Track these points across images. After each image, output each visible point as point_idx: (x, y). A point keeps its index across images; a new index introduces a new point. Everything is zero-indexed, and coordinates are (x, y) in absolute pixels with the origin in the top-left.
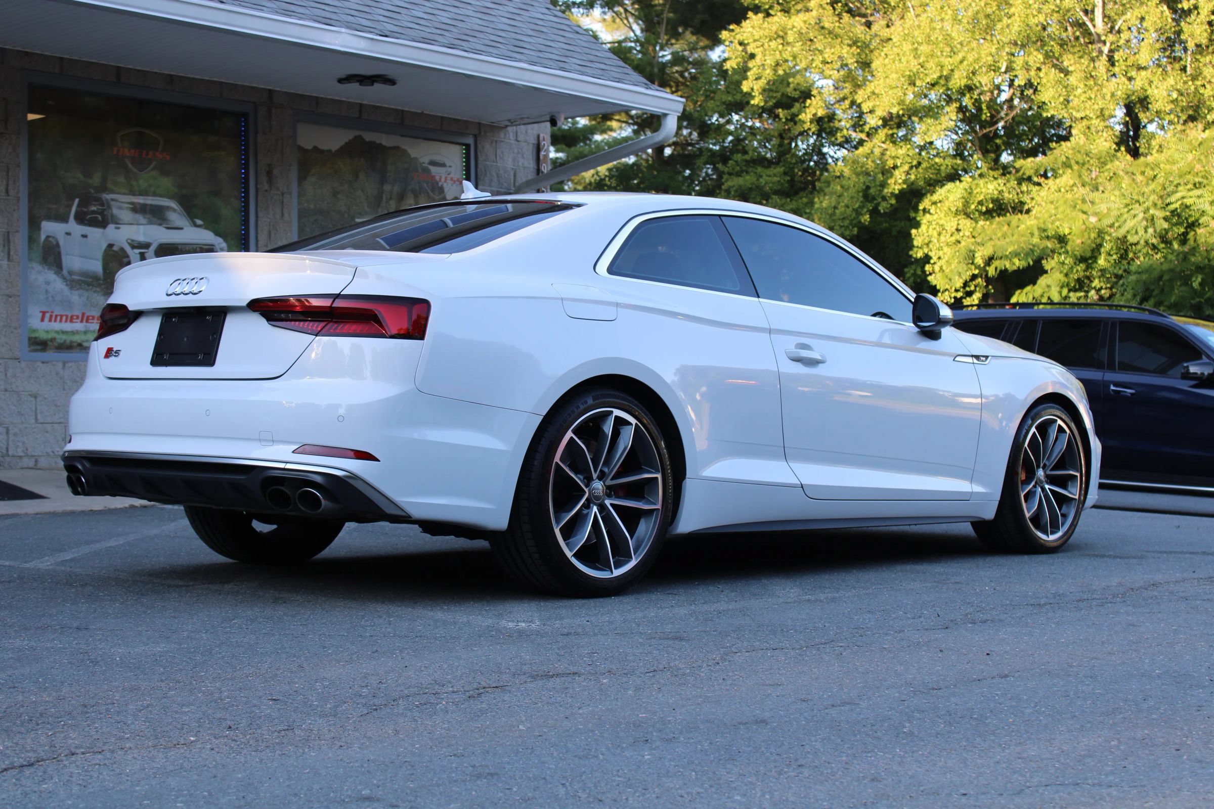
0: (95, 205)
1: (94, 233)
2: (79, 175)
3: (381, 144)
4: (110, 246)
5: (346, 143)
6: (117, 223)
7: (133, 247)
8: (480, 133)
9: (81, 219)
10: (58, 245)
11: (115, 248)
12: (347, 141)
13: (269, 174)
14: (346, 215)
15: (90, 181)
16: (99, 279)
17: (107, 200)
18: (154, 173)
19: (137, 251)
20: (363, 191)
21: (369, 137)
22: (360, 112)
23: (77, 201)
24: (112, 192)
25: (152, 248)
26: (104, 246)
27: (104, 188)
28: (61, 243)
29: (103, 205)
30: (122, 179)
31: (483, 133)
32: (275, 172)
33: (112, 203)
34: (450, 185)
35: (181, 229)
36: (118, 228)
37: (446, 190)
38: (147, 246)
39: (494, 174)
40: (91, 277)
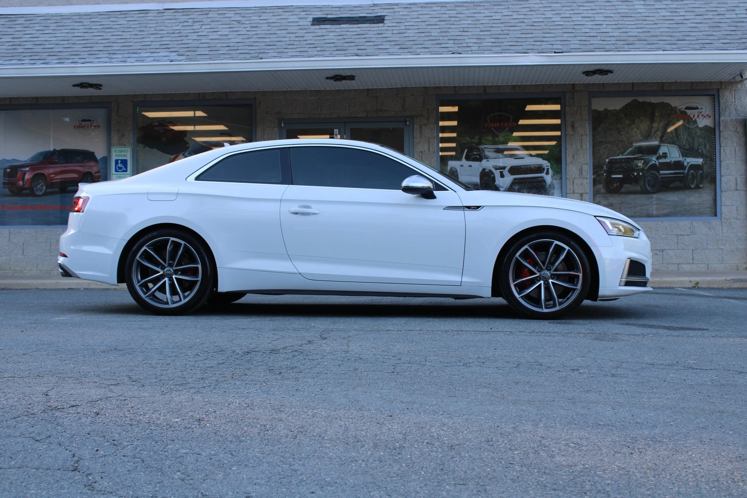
0: (475, 152)
1: (475, 164)
2: (467, 138)
3: (650, 102)
4: (484, 170)
5: (626, 105)
6: (487, 159)
7: (496, 169)
8: (721, 87)
9: (468, 158)
10: (456, 171)
11: (486, 170)
12: (627, 103)
13: (573, 126)
14: (626, 143)
15: (473, 140)
16: (478, 185)
17: (482, 148)
18: (508, 133)
19: (499, 171)
20: (638, 129)
21: (641, 99)
22: (633, 87)
23: (466, 150)
24: (485, 144)
25: (507, 169)
26: (481, 170)
27: (480, 143)
28: (458, 170)
29: (480, 151)
30: (490, 138)
31: (723, 87)
32: (576, 125)
33: (485, 149)
34: (701, 119)
35: (524, 158)
36: (488, 161)
37: (698, 122)
38: (504, 168)
39: (733, 109)
40: (474, 185)
